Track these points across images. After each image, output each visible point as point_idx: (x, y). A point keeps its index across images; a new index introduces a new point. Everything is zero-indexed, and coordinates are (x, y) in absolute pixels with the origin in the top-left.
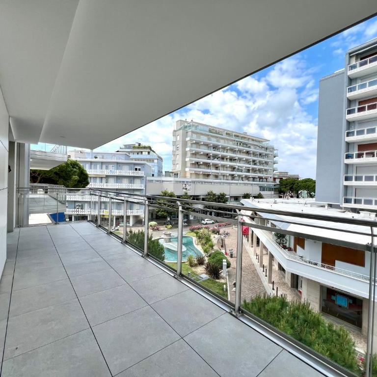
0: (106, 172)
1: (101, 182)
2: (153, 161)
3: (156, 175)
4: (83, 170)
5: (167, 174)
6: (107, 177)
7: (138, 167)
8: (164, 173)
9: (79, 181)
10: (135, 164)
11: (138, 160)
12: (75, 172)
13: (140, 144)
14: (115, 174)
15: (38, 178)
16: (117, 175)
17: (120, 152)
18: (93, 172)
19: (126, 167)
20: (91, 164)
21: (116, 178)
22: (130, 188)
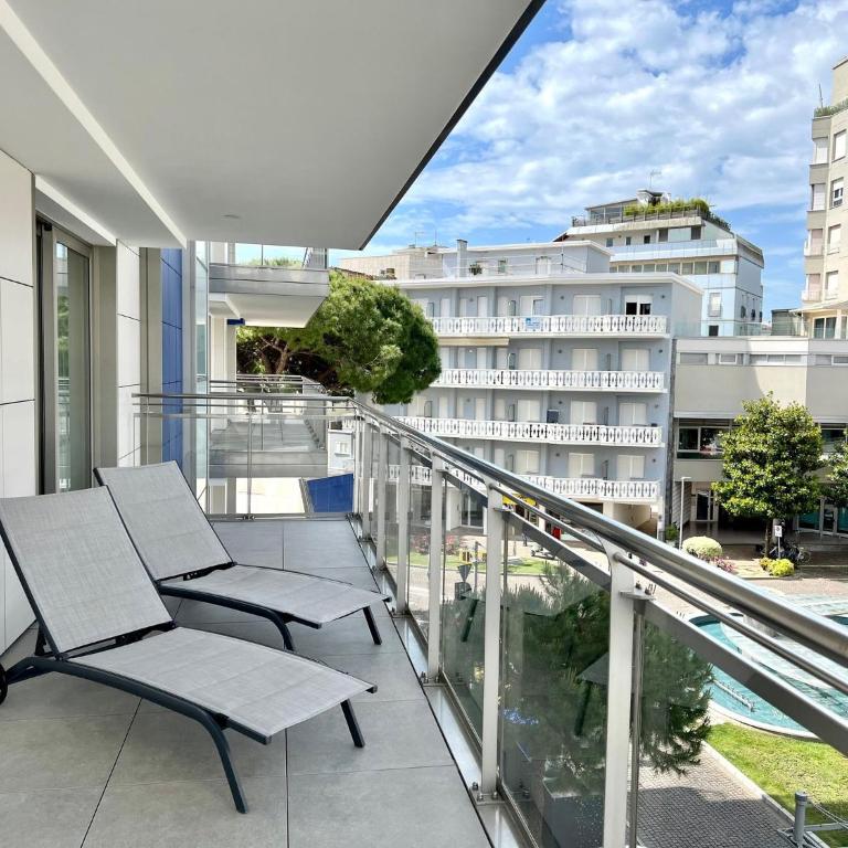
0: (508, 328)
1: (494, 367)
2: (715, 268)
3: (726, 329)
4: (419, 321)
5: (783, 321)
6: (516, 345)
7: (639, 300)
8: (767, 321)
9: (404, 366)
10: (626, 288)
12: (391, 330)
13: (655, 195)
14: (546, 334)
16: (551, 335)
17: (574, 237)
18: (464, 330)
19: (588, 303)
20: (459, 299)
21: (547, 347)
22: (605, 388)
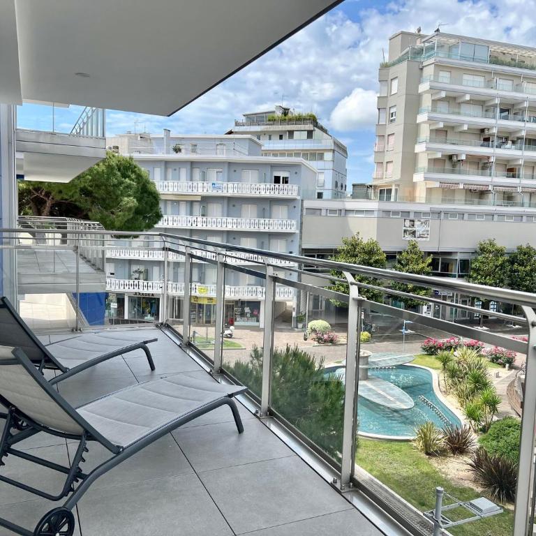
0: (202, 189)
1: (191, 214)
2: (321, 157)
3: (327, 195)
4: (147, 182)
6: (206, 200)
7: (282, 174)
8: (350, 190)
9: (138, 212)
10: (274, 166)
11: (282, 153)
12: (129, 187)
13: (285, 109)
14: (225, 194)
15: (45, 202)
16: (229, 195)
17: (236, 133)
18: (171, 189)
19: (251, 176)
20: (166, 168)
21: (226, 201)
22: (262, 230)
